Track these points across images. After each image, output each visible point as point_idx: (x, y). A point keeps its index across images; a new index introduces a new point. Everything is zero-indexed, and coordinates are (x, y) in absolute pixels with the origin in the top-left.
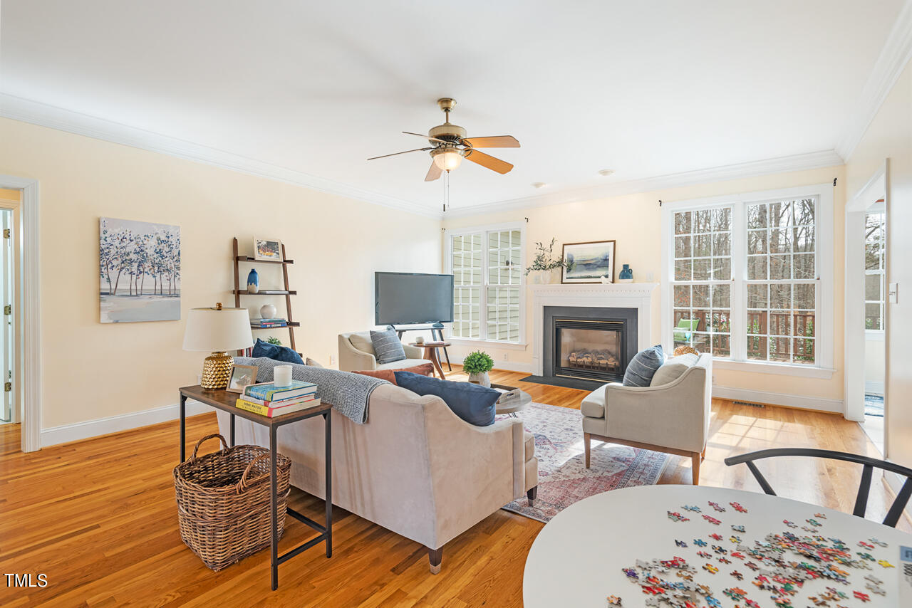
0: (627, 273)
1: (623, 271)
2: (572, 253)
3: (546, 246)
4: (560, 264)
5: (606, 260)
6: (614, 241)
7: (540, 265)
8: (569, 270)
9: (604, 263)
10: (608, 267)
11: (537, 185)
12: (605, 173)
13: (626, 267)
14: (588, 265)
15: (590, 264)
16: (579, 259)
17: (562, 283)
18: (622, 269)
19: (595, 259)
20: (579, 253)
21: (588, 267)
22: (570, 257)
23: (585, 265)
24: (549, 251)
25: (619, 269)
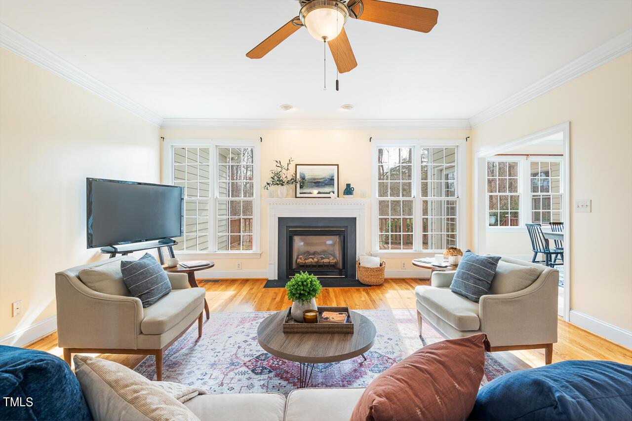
0: (349, 190)
1: (346, 189)
2: (304, 173)
3: (284, 164)
4: (294, 180)
5: (332, 179)
6: (338, 165)
7: (277, 180)
8: (301, 187)
9: (330, 182)
10: (334, 185)
11: (287, 107)
12: (347, 107)
13: (348, 185)
14: (317, 183)
15: (319, 182)
16: (310, 177)
17: (296, 197)
18: (345, 187)
19: (324, 178)
20: (310, 173)
21: (317, 185)
22: (302, 176)
23: (315, 183)
24: (286, 168)
25: (343, 187)
